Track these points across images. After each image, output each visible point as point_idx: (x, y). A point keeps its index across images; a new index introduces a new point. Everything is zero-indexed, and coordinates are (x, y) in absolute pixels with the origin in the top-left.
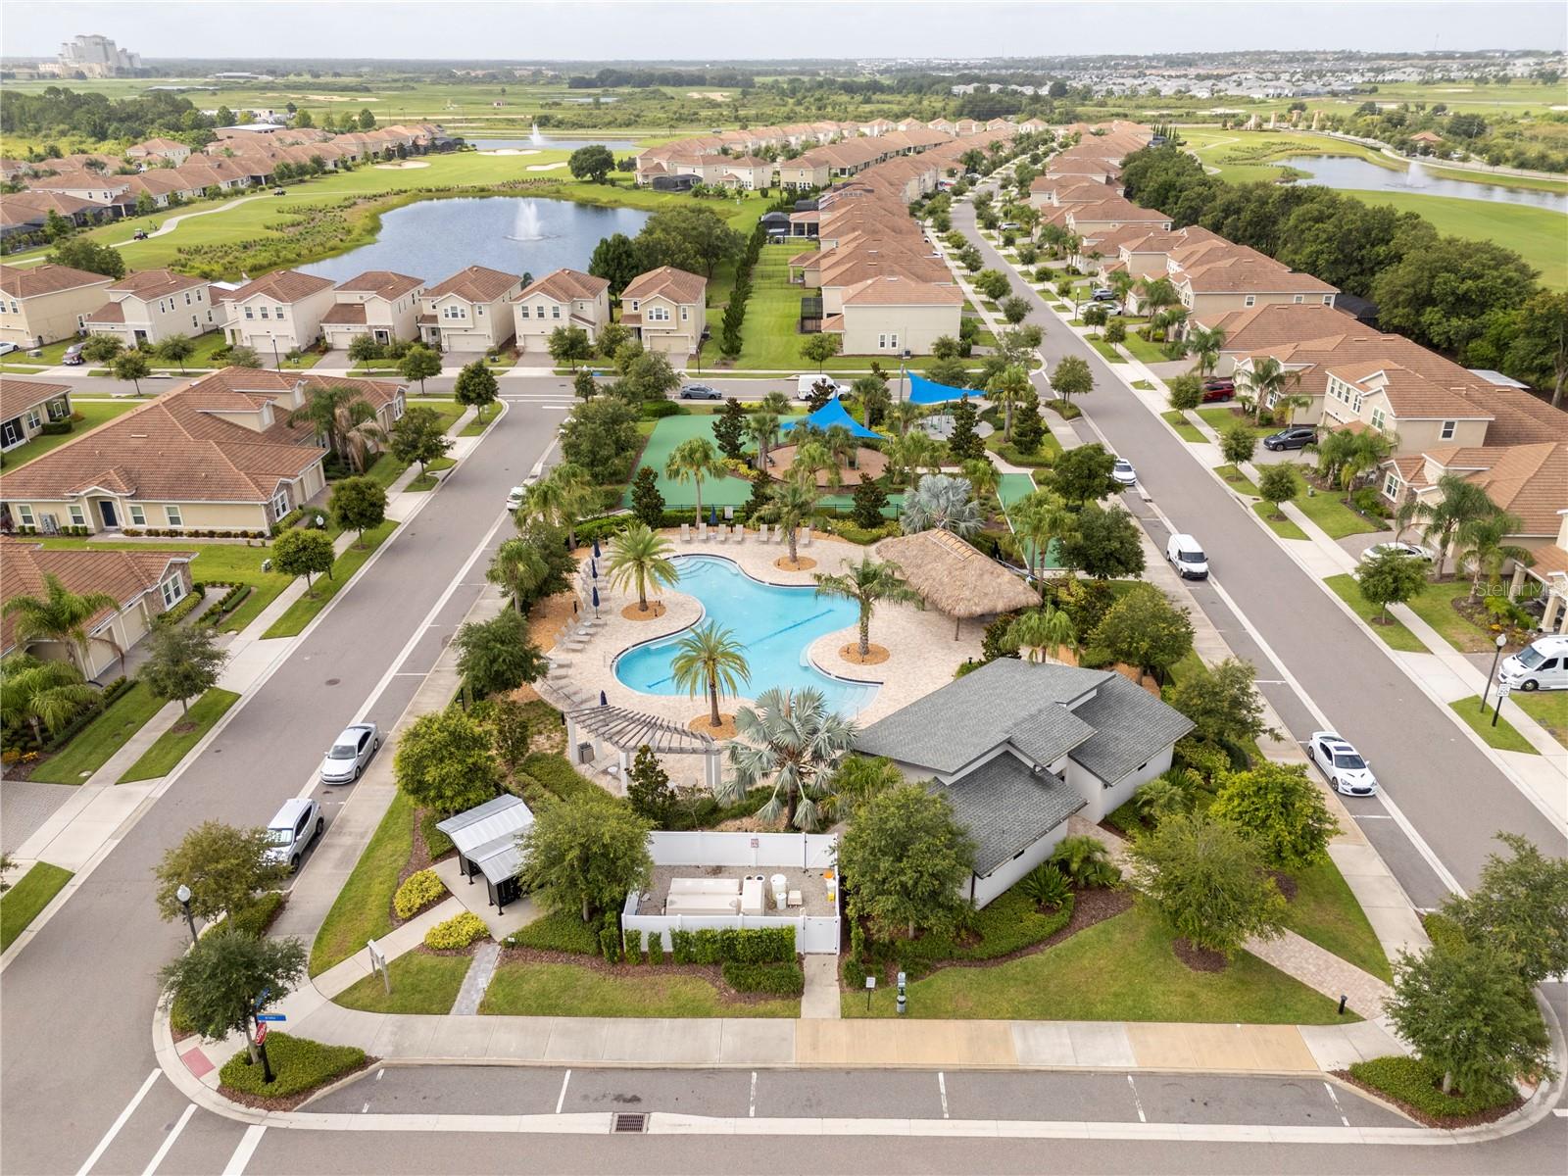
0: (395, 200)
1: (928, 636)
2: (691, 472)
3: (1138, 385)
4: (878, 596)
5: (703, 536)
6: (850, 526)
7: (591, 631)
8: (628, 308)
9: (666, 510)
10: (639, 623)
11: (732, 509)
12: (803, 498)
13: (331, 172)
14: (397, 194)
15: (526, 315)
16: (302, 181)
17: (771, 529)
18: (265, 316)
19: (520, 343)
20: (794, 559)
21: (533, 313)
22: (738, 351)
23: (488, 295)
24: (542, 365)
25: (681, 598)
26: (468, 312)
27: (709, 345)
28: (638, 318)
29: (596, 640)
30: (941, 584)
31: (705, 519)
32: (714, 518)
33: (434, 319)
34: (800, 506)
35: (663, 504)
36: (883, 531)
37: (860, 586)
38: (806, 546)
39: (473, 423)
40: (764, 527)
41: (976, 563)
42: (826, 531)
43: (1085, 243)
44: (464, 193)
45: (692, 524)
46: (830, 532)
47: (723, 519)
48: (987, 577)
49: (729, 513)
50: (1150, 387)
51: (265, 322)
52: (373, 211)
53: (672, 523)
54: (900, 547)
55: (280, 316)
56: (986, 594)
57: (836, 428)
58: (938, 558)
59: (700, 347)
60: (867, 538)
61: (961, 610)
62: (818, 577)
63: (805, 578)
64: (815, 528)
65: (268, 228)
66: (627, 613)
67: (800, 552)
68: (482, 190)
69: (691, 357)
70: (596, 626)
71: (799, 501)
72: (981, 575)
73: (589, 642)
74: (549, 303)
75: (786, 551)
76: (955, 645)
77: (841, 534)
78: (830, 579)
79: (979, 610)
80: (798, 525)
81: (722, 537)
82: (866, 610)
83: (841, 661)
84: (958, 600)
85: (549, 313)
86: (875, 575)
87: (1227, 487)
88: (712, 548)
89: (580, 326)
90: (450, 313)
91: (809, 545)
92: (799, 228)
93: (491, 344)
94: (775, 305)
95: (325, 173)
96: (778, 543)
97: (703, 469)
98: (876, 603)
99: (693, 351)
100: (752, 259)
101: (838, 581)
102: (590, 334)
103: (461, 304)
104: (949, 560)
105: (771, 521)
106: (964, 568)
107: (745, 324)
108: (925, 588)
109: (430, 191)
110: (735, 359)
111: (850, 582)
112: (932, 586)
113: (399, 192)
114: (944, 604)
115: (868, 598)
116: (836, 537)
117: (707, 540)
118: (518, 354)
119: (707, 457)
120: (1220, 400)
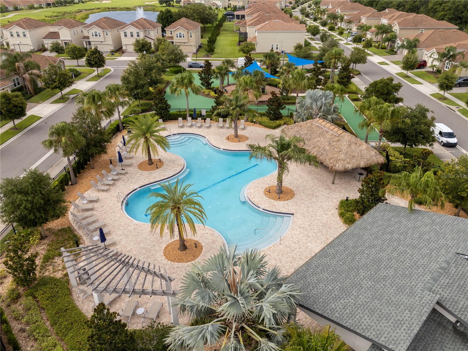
0: (97, 11)
1: (316, 181)
2: (183, 90)
3: (381, 63)
4: (289, 158)
5: (189, 124)
6: (265, 119)
7: (116, 177)
8: (168, 34)
9: (172, 111)
10: (147, 172)
11: (205, 111)
12: (242, 102)
13: (76, 3)
14: (97, 9)
15: (126, 36)
16: (65, 6)
17: (224, 121)
18: (18, 35)
19: (124, 48)
20: (237, 136)
21: (129, 35)
22: (213, 51)
23: (110, 27)
24: (132, 56)
25: (173, 157)
26: (102, 34)
27: (201, 50)
28: (172, 38)
29: (118, 183)
30: (325, 150)
31: (191, 116)
32: (195, 115)
33: (88, 37)
34: (240, 107)
35: (170, 107)
36: (282, 122)
37: (279, 152)
38: (243, 129)
39: (95, 76)
40: (221, 120)
41: (346, 137)
42: (252, 122)
43: (345, 18)
44: (121, 9)
45: (185, 118)
46: (255, 123)
47: (200, 115)
48: (353, 146)
49: (204, 113)
50: (386, 64)
51: (18, 39)
52: (87, 13)
53: (173, 118)
54: (296, 129)
55: (25, 36)
56: (354, 157)
57: (257, 71)
58: (321, 134)
59: (198, 51)
60: (274, 125)
61: (339, 166)
62: (251, 146)
63: (243, 146)
64: (247, 120)
65: (46, 17)
66: (141, 166)
67: (240, 132)
68: (128, 8)
69: (194, 53)
70: (121, 174)
71: (239, 104)
72: (350, 145)
73: (113, 185)
74: (135, 30)
75: (232, 132)
76: (333, 187)
77: (261, 124)
78: (259, 148)
79: (350, 166)
80: (238, 119)
81: (199, 125)
82: (282, 167)
83: (265, 198)
84: (337, 161)
85: (135, 35)
86: (288, 146)
87: (440, 102)
88: (194, 130)
89: (149, 41)
90: (94, 34)
91: (244, 129)
92: (238, 17)
93: (112, 48)
94: (229, 38)
95: (74, 3)
96: (228, 128)
97: (189, 89)
98: (289, 162)
99: (195, 52)
100: (220, 25)
101: (264, 149)
102: (152, 43)
103: (99, 31)
104: (328, 136)
105: (225, 116)
106: (339, 140)
107: (216, 43)
108: (314, 152)
109: (109, 8)
110: (212, 54)
111: (271, 149)
112: (318, 151)
113: (99, 8)
114: (327, 162)
115: (283, 159)
116: (258, 125)
117: (191, 126)
118: (123, 52)
119: (191, 82)
120: (420, 68)
